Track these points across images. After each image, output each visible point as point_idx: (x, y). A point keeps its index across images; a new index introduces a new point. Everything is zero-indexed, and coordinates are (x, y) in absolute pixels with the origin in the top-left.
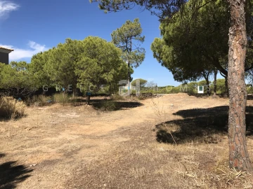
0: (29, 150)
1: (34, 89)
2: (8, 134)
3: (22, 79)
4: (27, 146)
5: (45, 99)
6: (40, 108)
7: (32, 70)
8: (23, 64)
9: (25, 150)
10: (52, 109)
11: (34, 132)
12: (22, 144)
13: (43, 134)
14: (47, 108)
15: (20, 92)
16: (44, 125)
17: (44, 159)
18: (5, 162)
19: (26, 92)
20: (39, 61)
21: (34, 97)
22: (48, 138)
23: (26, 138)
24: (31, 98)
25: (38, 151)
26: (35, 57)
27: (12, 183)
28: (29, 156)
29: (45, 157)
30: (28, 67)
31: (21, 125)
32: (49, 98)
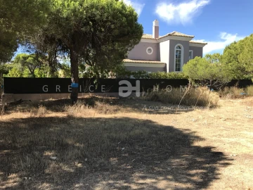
0: (226, 140)
1: (227, 80)
2: (205, 121)
3: (215, 70)
4: (224, 135)
5: (237, 91)
6: (232, 100)
7: (225, 61)
8: (216, 57)
9: (222, 139)
10: (246, 102)
11: (229, 124)
12: (219, 133)
13: (239, 127)
14: (240, 100)
15: (212, 83)
16: (238, 117)
17: (244, 152)
18: (206, 145)
19: (218, 83)
20: (233, 51)
21: (226, 89)
22: (245, 132)
23: (222, 128)
24: (223, 90)
25: (236, 143)
26: (228, 48)
27: (215, 165)
28: (228, 145)
29: (245, 150)
30: (222, 58)
31: (217, 115)
32: (242, 90)
